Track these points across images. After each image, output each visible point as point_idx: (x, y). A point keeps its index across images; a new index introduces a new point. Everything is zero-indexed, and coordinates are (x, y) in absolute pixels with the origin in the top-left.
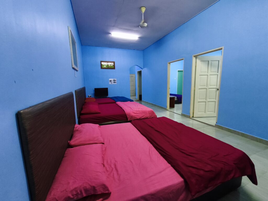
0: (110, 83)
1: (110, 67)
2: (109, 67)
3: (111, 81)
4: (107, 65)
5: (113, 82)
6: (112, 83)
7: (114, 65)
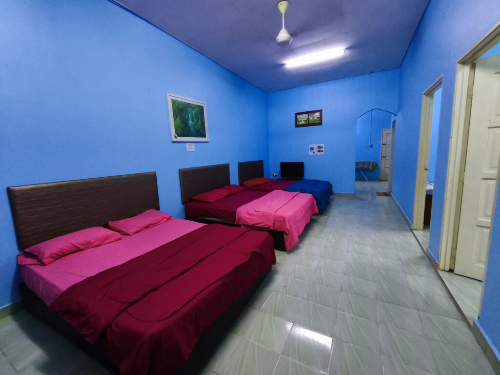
0: (311, 153)
1: (313, 122)
2: (310, 122)
3: (312, 149)
4: (306, 119)
5: (316, 150)
6: (314, 153)
7: (321, 118)
